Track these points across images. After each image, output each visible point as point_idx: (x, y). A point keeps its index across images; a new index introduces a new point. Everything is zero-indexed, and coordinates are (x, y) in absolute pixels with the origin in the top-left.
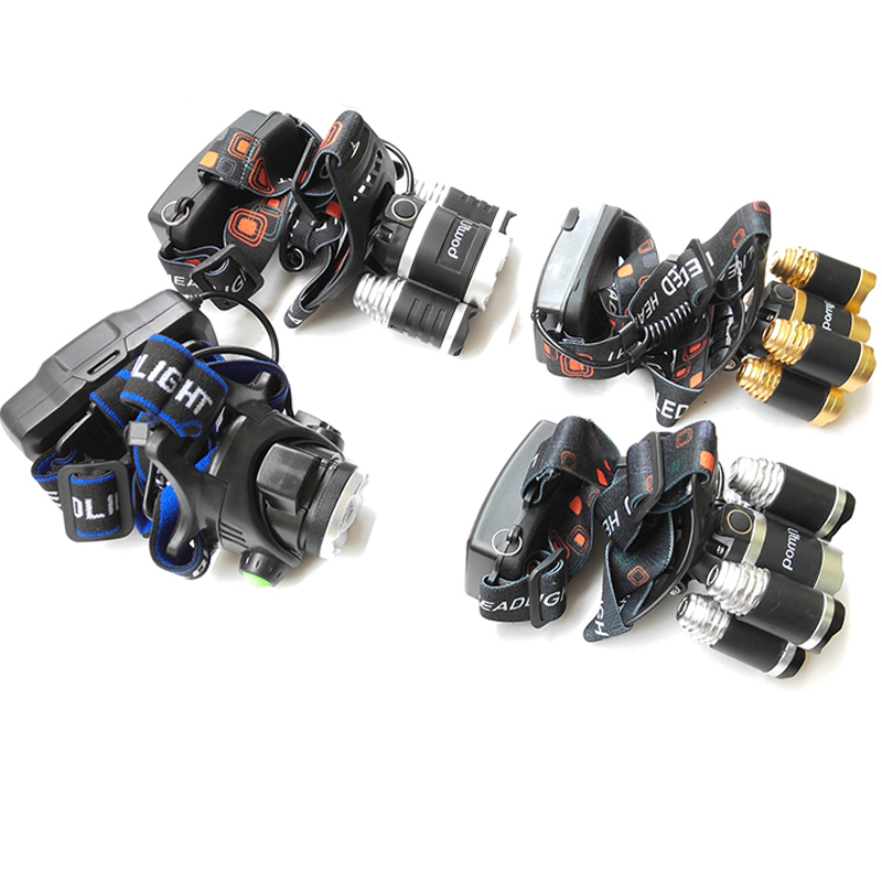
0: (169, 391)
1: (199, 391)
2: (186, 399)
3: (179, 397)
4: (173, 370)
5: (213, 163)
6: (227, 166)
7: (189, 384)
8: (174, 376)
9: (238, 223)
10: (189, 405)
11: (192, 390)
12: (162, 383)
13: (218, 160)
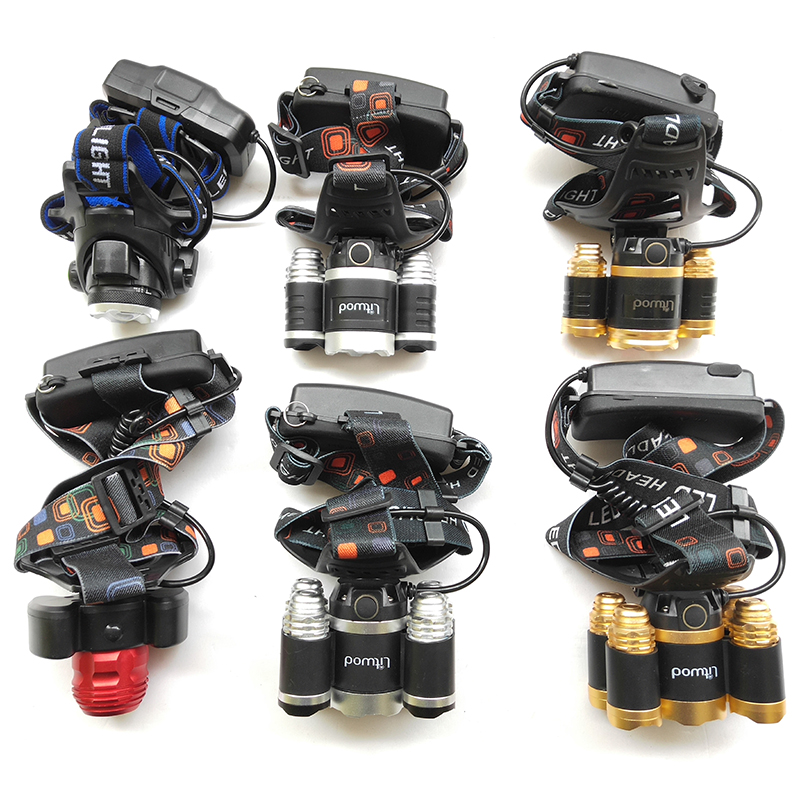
0: (93, 156)
1: (107, 175)
2: (97, 169)
3: (94, 165)
4: (106, 151)
5: (358, 90)
6: (359, 102)
7: (107, 166)
8: (103, 154)
9: (334, 134)
10: (94, 173)
11: (104, 170)
12: (93, 149)
13: (361, 92)
